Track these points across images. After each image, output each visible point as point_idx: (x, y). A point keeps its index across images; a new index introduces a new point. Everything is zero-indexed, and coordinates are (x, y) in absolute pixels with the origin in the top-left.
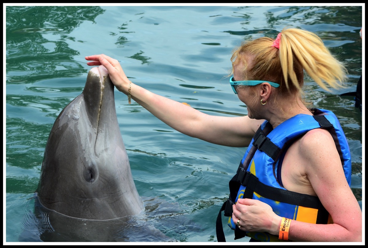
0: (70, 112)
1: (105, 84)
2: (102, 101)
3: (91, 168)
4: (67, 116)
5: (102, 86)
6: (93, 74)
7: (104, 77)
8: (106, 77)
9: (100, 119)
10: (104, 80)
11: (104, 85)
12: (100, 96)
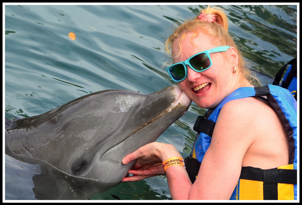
0: (121, 100)
1: (174, 110)
2: (156, 119)
3: (86, 163)
4: (116, 100)
5: (170, 110)
6: (173, 92)
7: (179, 104)
8: (180, 106)
9: (138, 132)
10: (176, 107)
11: (172, 110)
12: (159, 115)
